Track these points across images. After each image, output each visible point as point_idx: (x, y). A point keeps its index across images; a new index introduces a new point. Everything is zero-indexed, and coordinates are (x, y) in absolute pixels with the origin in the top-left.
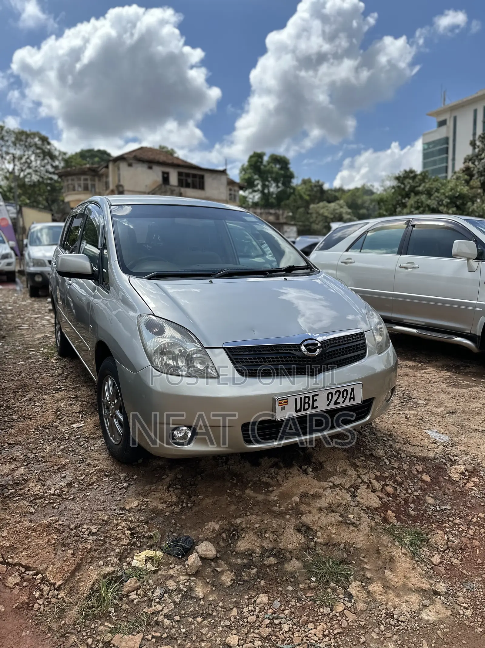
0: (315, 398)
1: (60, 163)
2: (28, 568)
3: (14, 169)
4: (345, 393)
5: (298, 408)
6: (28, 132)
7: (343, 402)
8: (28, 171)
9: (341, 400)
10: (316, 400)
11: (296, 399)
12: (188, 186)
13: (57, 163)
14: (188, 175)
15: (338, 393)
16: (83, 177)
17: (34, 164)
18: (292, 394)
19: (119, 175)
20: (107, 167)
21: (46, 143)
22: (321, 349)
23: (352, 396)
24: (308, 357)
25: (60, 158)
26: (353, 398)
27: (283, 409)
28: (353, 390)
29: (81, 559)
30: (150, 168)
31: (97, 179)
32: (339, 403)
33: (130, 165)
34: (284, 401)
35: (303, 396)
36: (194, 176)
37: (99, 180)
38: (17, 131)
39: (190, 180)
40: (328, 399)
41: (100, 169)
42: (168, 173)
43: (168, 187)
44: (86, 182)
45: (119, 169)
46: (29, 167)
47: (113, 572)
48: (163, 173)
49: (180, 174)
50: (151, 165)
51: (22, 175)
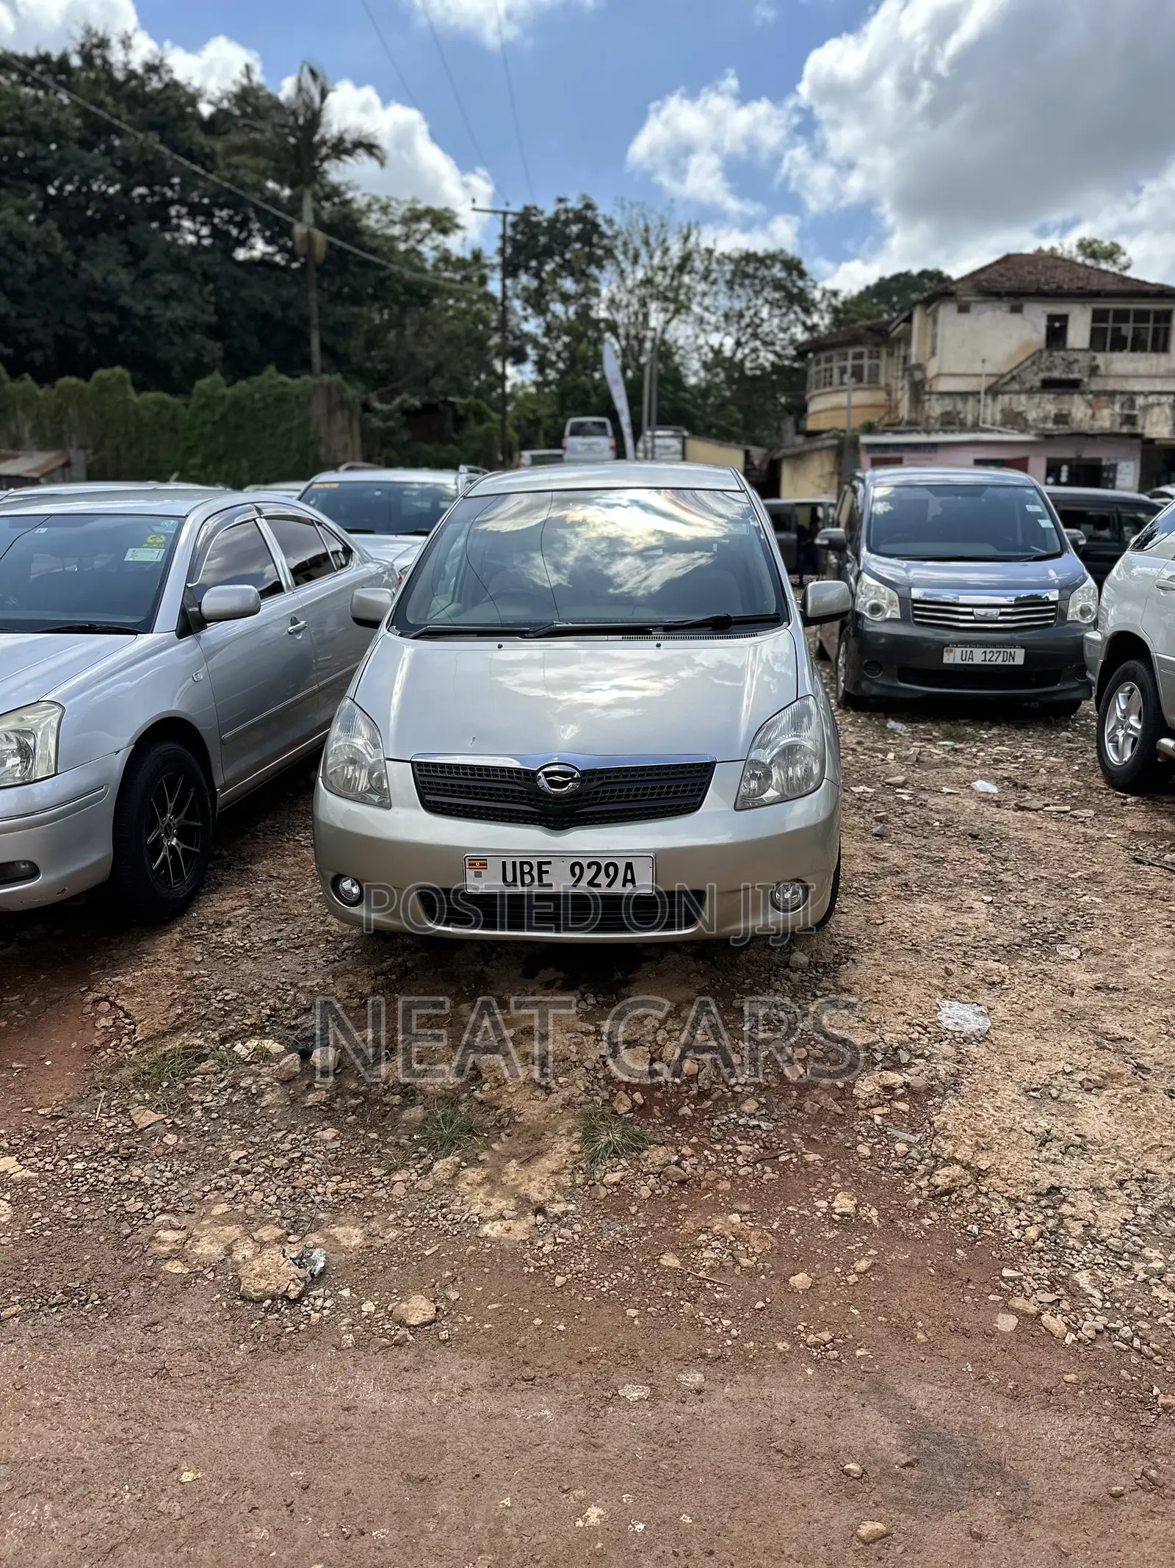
0: (545, 868)
1: (822, 318)
2: (127, 1016)
3: (721, 345)
4: (611, 870)
5: (510, 878)
6: (761, 253)
7: (609, 885)
8: (752, 344)
9: (602, 879)
10: (547, 872)
11: (504, 863)
12: (1118, 344)
13: (816, 318)
14: (1122, 316)
15: (594, 868)
16: (851, 352)
17: (765, 328)
18: (497, 853)
19: (934, 337)
20: (909, 320)
21: (795, 275)
22: (577, 785)
23: (629, 877)
24: (547, 795)
25: (823, 306)
26: (633, 881)
27: (478, 875)
28: (629, 866)
29: (184, 1024)
30: (1016, 310)
31: (884, 351)
32: (599, 886)
33: (964, 309)
34: (479, 863)
35: (518, 861)
36: (1142, 316)
37: (890, 355)
38: (736, 255)
39: (1127, 329)
40: (573, 874)
41: (893, 325)
42: (1064, 319)
43: (1058, 355)
44: (858, 362)
45: (935, 322)
46: (755, 336)
47: (200, 1047)
48: (1051, 318)
49: (1098, 316)
50: (1017, 303)
51: (739, 355)
